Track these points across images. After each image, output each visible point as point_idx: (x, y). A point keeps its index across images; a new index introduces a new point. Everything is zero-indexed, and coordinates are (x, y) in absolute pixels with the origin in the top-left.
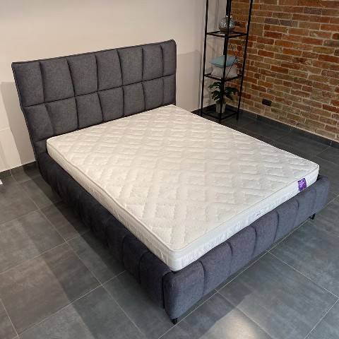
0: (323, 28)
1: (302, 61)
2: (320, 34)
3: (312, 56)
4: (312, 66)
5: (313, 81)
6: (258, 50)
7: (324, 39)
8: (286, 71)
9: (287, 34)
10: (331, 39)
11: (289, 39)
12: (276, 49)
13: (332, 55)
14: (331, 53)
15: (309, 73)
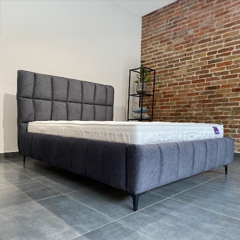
0: (198, 86)
1: (188, 106)
2: (197, 89)
3: (194, 102)
4: (195, 108)
5: (198, 116)
6: (160, 106)
7: (200, 92)
8: (180, 114)
9: (177, 94)
10: (204, 90)
11: (178, 96)
12: (171, 104)
13: (207, 99)
14: (206, 97)
15: (195, 112)
